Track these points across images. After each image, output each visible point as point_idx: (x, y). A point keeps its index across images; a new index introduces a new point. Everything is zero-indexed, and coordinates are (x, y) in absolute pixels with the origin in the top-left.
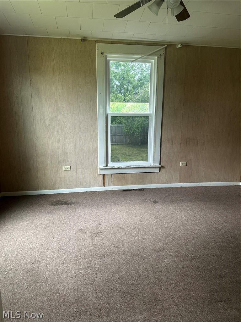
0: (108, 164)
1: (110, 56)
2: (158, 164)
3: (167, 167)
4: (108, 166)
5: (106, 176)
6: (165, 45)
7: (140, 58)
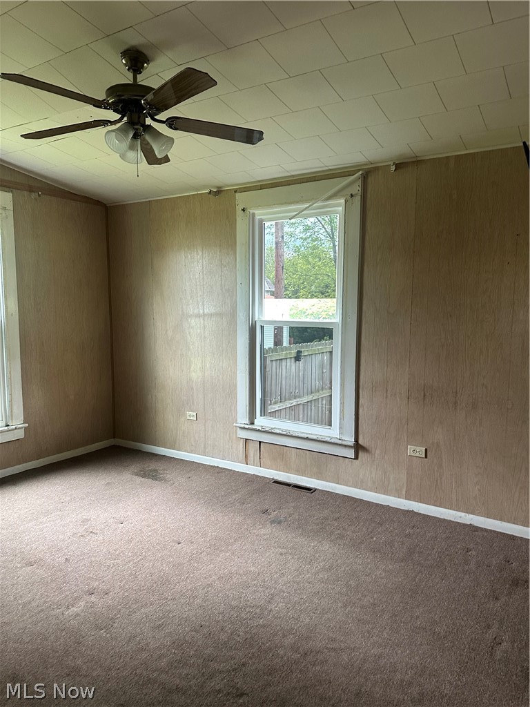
0: (256, 421)
1: (259, 214)
2: (351, 440)
3: (373, 452)
4: (255, 423)
5: (250, 445)
6: (359, 170)
7: (306, 209)
